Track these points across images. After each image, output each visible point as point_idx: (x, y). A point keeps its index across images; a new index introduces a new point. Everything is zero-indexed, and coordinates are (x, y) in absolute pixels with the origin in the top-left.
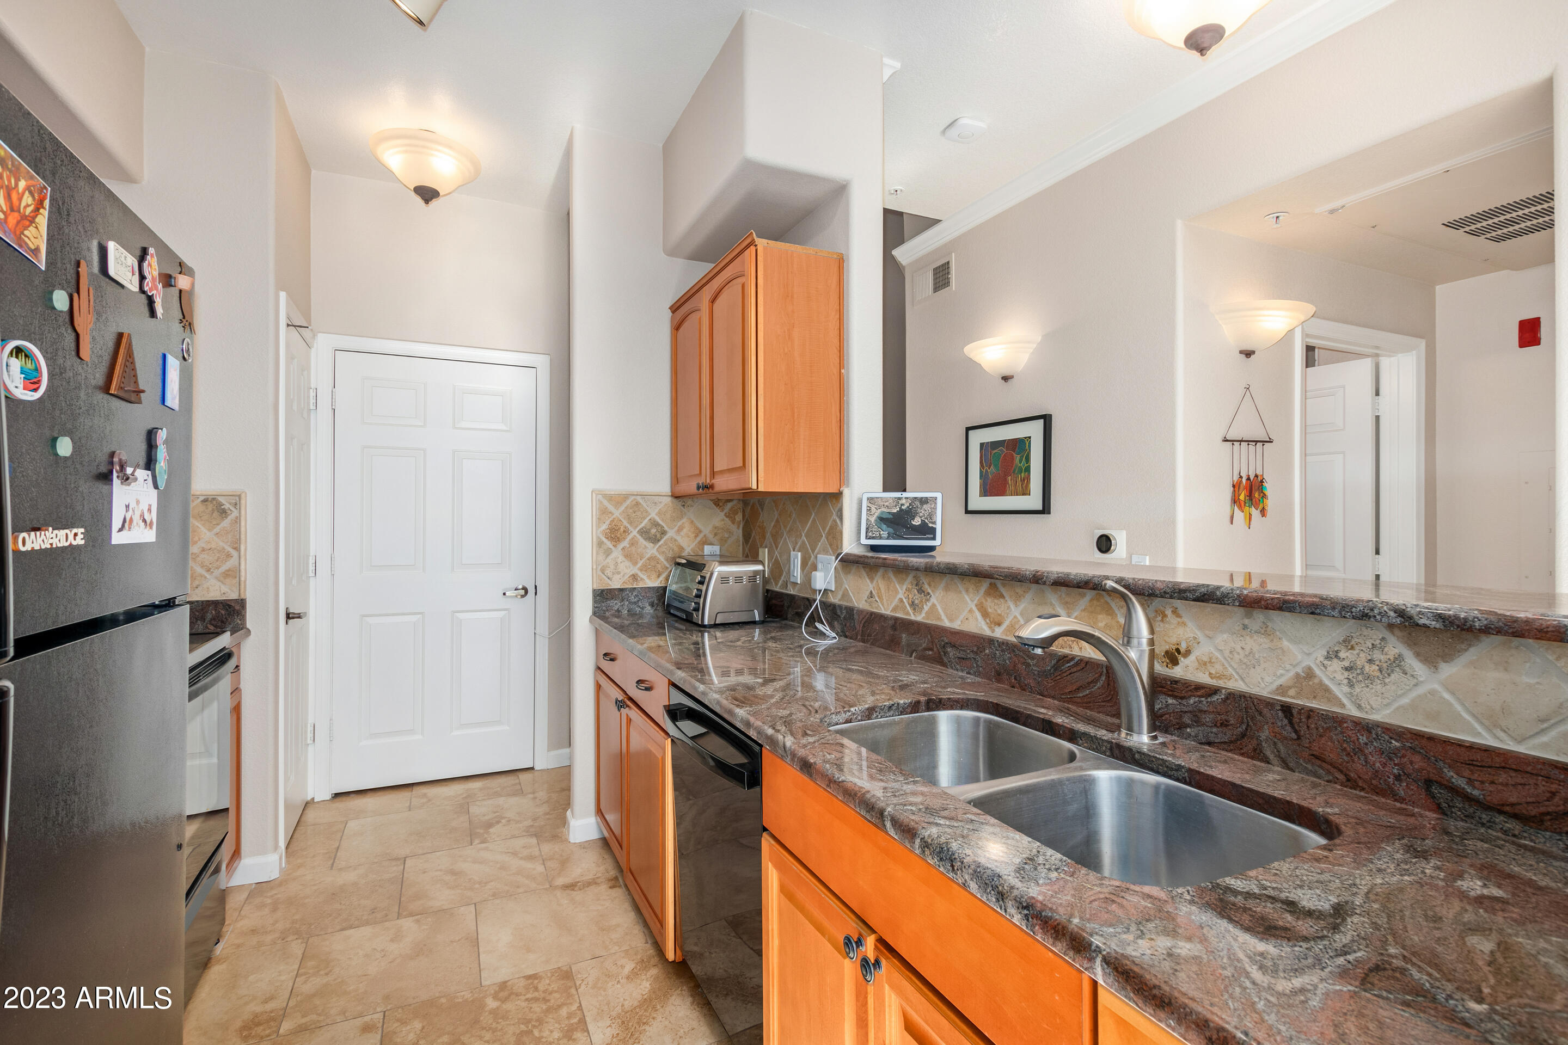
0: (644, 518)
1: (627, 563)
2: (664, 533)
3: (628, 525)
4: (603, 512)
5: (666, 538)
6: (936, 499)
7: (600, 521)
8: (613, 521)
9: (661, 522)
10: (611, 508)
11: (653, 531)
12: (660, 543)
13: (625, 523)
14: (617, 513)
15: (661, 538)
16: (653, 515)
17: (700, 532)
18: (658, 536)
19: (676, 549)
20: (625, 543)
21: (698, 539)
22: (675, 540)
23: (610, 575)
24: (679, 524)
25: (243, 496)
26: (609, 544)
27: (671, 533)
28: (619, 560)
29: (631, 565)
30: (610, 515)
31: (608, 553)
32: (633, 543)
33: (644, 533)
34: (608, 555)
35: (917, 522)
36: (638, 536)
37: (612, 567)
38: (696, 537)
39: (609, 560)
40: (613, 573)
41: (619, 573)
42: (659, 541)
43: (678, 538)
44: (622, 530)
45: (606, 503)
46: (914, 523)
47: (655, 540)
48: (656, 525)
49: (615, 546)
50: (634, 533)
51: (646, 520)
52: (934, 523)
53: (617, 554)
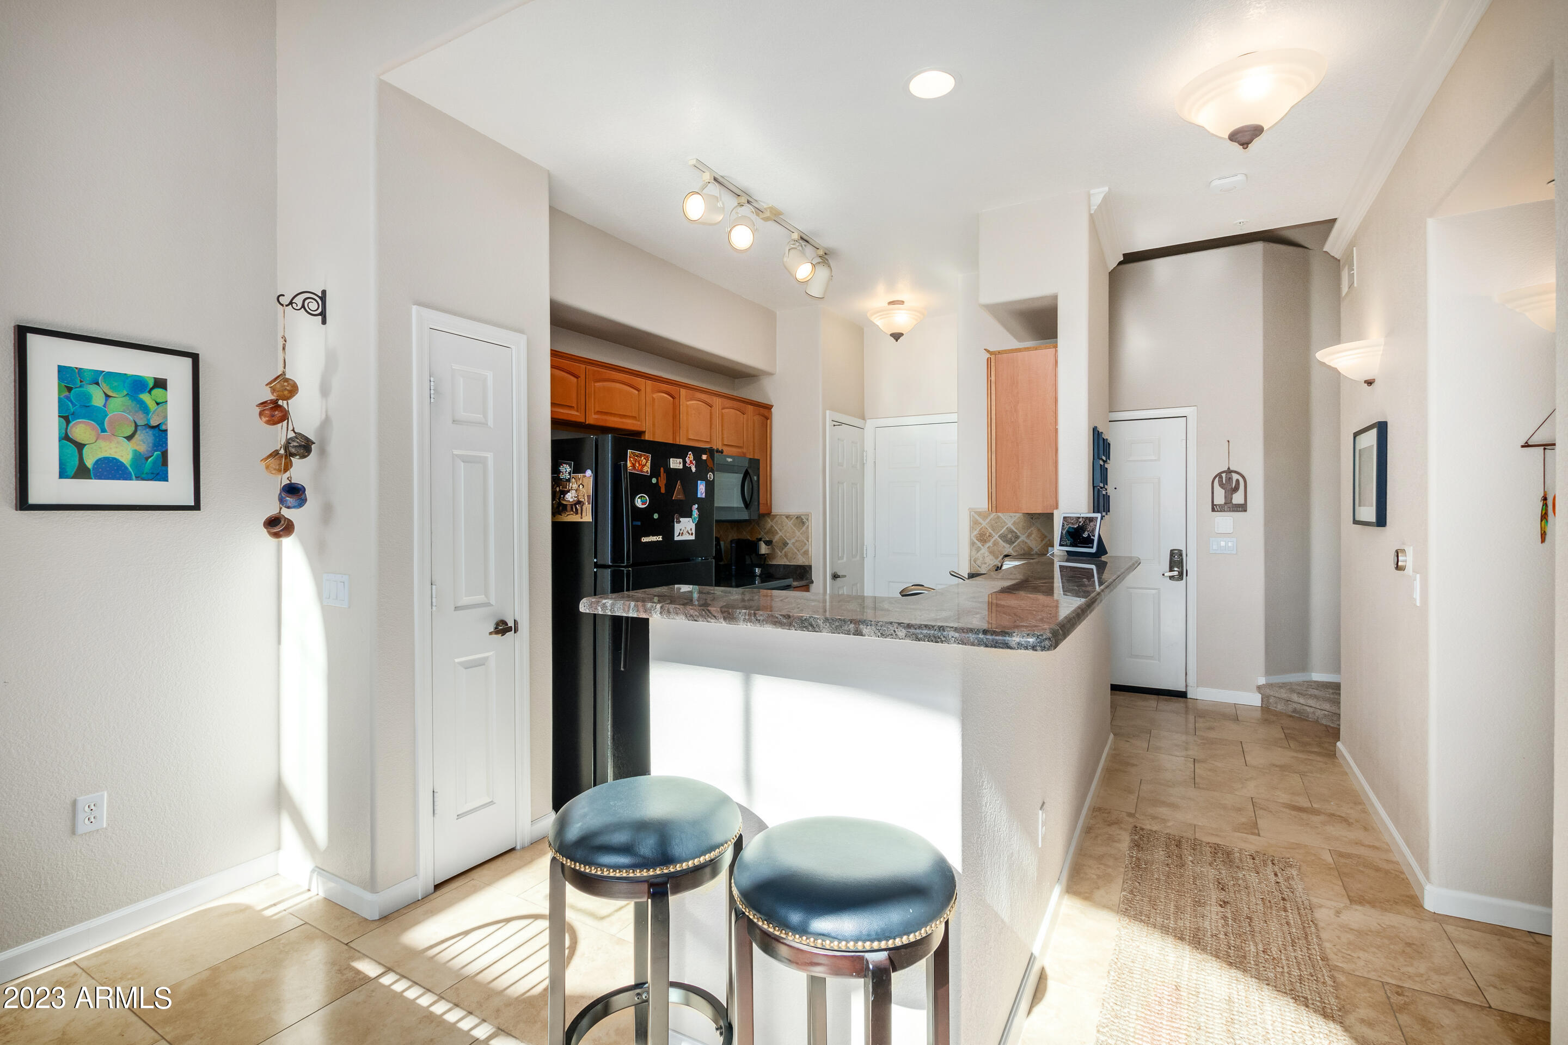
0: (1003, 527)
1: (991, 557)
2: (1017, 537)
3: (992, 532)
4: (974, 523)
5: (1018, 541)
6: (1097, 518)
7: (972, 529)
8: (981, 529)
9: (1015, 530)
10: (980, 520)
11: (1010, 536)
12: (1015, 544)
13: (990, 530)
14: (984, 524)
15: (1016, 541)
16: (1010, 525)
17: (1046, 537)
18: (1013, 539)
19: (1026, 548)
20: (990, 544)
21: (1044, 542)
22: (1026, 543)
23: (979, 564)
24: (1029, 531)
25: (810, 515)
26: (979, 544)
27: (1023, 538)
28: (986, 555)
29: (994, 558)
30: (980, 525)
31: (978, 550)
32: (995, 544)
33: (1001, 537)
34: (978, 552)
35: (1085, 535)
36: (998, 539)
37: (981, 559)
38: (1042, 541)
39: (979, 554)
40: (982, 564)
41: (985, 563)
42: (1013, 543)
43: (1028, 541)
44: (987, 535)
45: (976, 517)
46: (1084, 536)
47: (1010, 542)
48: (1012, 532)
49: (983, 545)
50: (996, 537)
51: (1005, 528)
52: (1094, 536)
53: (984, 550)
